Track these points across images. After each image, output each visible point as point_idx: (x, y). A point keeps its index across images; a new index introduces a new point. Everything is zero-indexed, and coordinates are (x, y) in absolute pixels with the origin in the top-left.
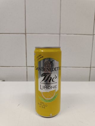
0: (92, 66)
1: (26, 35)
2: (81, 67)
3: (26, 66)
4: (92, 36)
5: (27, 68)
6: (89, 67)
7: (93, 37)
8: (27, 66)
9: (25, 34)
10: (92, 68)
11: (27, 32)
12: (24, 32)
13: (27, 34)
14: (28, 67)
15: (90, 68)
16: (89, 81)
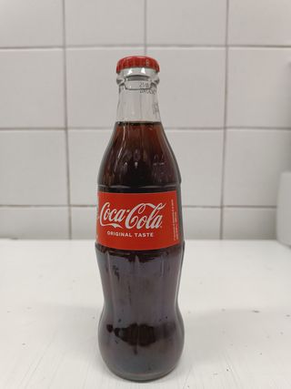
0: (225, 204)
1: (67, 133)
2: (199, 206)
3: (66, 203)
4: (222, 131)
5: (70, 211)
6: (219, 204)
7: (225, 134)
8: (70, 205)
9: (66, 129)
10: (225, 209)
11: (69, 125)
12: (63, 125)
13: (70, 131)
14: (73, 209)
15: (219, 210)
16: (221, 238)
